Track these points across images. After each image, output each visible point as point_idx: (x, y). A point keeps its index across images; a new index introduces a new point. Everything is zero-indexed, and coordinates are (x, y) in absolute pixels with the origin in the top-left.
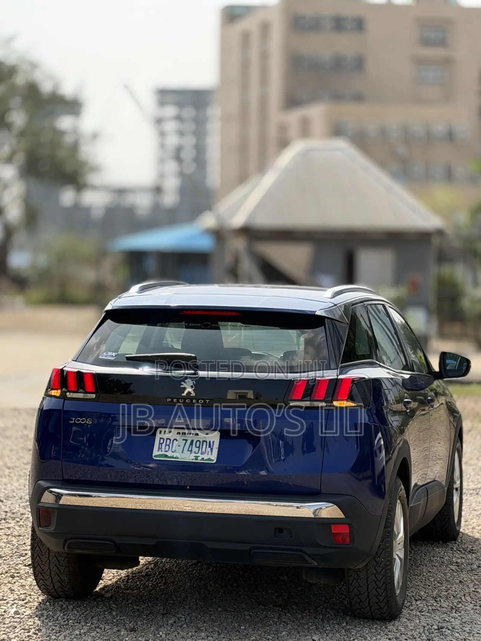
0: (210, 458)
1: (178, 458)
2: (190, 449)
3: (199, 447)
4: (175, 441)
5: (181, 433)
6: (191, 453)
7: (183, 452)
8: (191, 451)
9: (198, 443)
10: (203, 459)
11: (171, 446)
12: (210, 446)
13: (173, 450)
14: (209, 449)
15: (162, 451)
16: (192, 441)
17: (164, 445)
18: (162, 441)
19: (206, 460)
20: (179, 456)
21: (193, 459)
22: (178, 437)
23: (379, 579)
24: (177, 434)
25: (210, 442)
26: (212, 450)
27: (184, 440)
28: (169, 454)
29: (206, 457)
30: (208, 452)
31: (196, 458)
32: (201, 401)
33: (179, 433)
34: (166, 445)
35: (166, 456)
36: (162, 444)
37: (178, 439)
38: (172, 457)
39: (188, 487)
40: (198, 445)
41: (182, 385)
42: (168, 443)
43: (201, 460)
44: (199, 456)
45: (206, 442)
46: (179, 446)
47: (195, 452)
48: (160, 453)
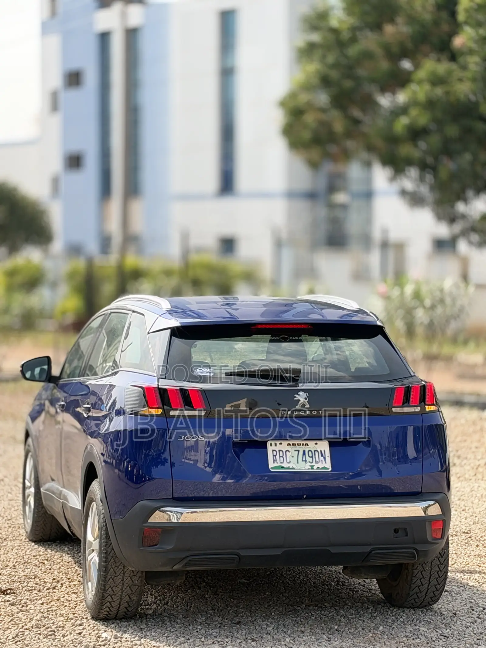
0: (324, 467)
1: (294, 469)
2: (304, 459)
3: (312, 457)
4: (287, 452)
5: (291, 444)
6: (306, 463)
7: (298, 463)
8: (306, 461)
9: (310, 452)
10: (318, 468)
11: (284, 456)
12: (322, 455)
13: (288, 461)
14: (322, 458)
15: (277, 463)
16: (304, 451)
17: (278, 457)
18: (275, 453)
19: (322, 468)
20: (294, 467)
21: (309, 469)
22: (289, 448)
23: (441, 569)
24: (288, 445)
25: (321, 451)
26: (325, 458)
27: (295, 451)
28: (285, 465)
29: (321, 465)
30: (322, 461)
31: (312, 467)
32: (314, 412)
33: (289, 444)
34: (280, 457)
35: (282, 467)
36: (275, 456)
37: (290, 451)
38: (289, 468)
39: (305, 496)
40: (310, 455)
41: (296, 397)
42: (281, 455)
43: (317, 469)
44: (314, 466)
45: (318, 451)
46: (293, 457)
47: (309, 462)
48: (276, 465)
